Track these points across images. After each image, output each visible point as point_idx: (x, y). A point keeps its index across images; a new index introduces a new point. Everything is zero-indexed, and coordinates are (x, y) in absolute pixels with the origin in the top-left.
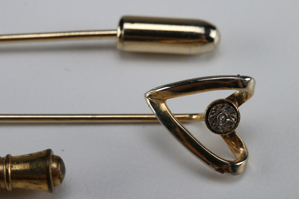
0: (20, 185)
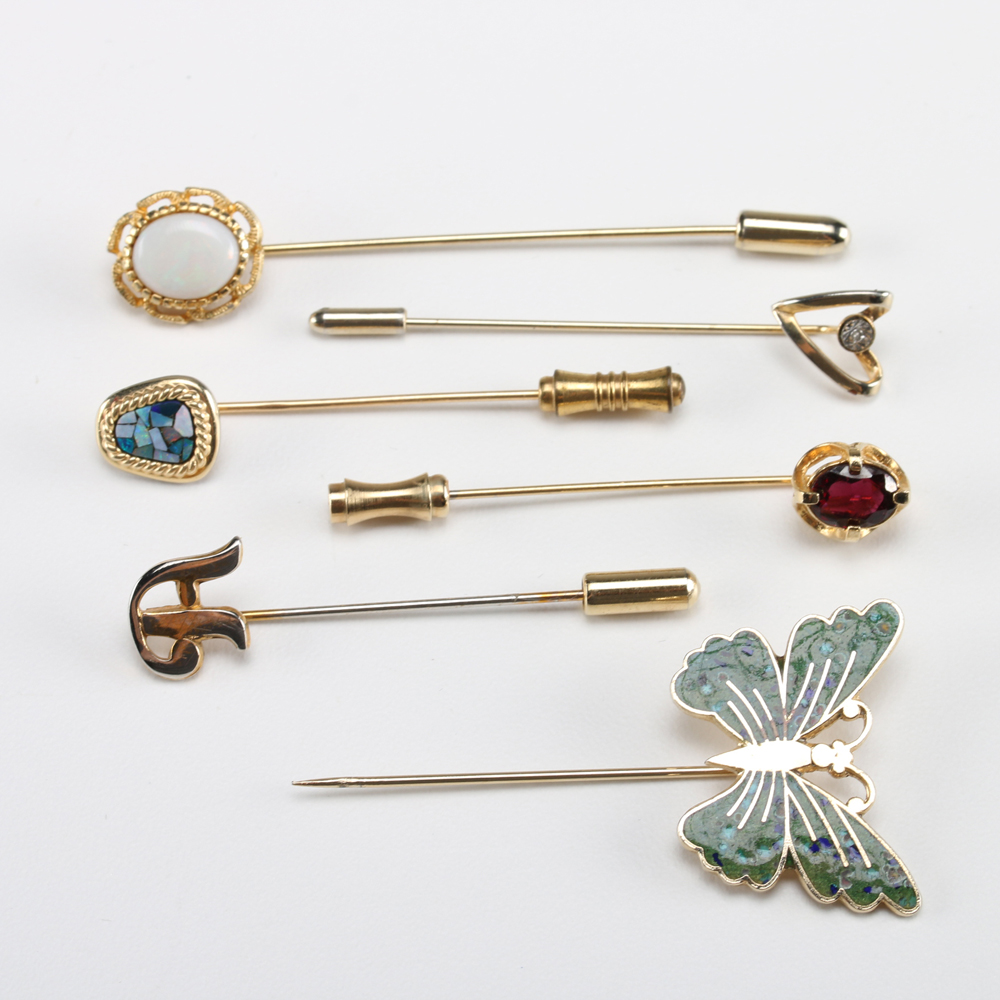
0: (637, 404)
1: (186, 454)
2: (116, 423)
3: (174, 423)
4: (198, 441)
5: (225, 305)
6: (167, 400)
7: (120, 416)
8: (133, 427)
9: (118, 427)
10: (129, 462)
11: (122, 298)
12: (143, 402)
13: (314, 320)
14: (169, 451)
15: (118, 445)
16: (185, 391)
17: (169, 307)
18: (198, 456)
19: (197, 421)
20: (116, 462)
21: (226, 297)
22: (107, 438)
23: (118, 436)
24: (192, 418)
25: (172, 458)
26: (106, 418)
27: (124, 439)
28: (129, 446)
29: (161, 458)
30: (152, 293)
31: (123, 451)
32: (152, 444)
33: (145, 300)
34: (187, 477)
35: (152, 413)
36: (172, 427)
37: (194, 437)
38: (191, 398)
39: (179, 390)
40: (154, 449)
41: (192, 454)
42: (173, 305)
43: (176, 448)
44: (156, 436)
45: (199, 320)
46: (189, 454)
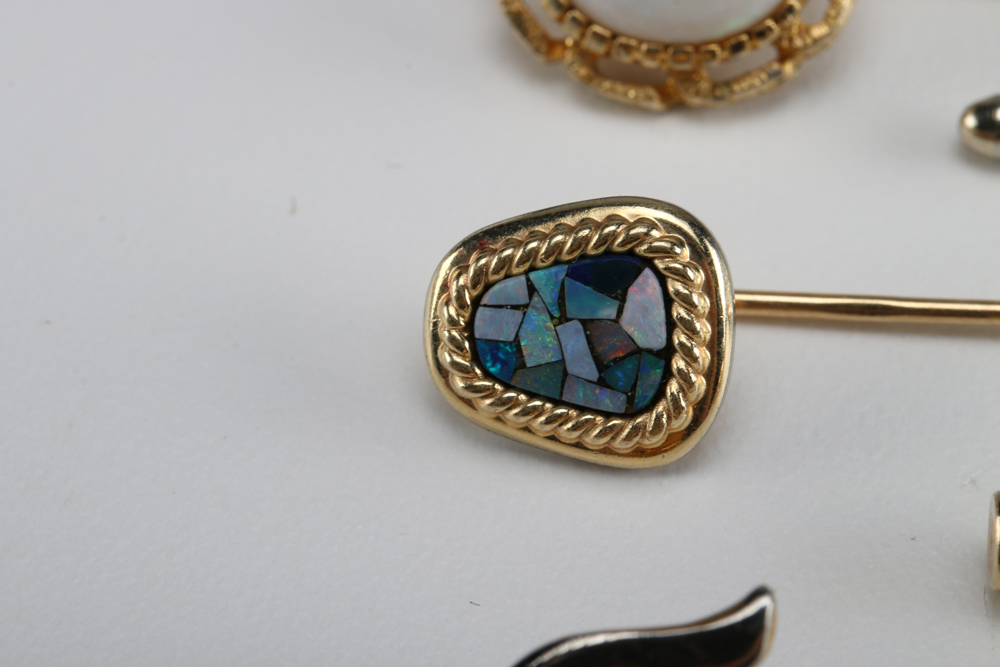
1: (645, 392)
2: (476, 302)
3: (620, 311)
4: (678, 363)
5: (762, 69)
6: (608, 253)
7: (488, 286)
8: (519, 314)
9: (481, 310)
10: (502, 402)
11: (516, 34)
12: (548, 254)
13: (971, 121)
14: (602, 382)
15: (476, 358)
16: (655, 233)
17: (626, 59)
18: (675, 400)
19: (679, 311)
20: (469, 403)
21: (765, 51)
22: (452, 339)
23: (477, 335)
24: (668, 302)
25: (610, 401)
26: (454, 288)
27: (494, 345)
28: (504, 363)
29: (579, 395)
30: (589, 22)
31: (487, 375)
32: (563, 361)
33: (569, 42)
34: (640, 452)
35: (569, 282)
36: (617, 321)
37: (668, 351)
38: (668, 253)
39: (640, 230)
40: (565, 373)
41: (660, 394)
42: (638, 56)
43: (620, 376)
44: (574, 341)
45: (696, 101)
46: (651, 394)
